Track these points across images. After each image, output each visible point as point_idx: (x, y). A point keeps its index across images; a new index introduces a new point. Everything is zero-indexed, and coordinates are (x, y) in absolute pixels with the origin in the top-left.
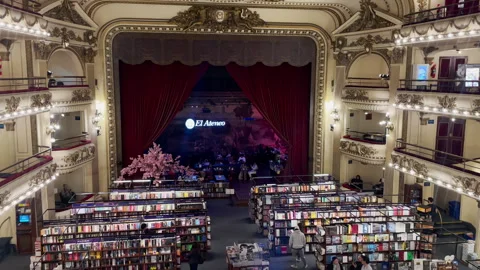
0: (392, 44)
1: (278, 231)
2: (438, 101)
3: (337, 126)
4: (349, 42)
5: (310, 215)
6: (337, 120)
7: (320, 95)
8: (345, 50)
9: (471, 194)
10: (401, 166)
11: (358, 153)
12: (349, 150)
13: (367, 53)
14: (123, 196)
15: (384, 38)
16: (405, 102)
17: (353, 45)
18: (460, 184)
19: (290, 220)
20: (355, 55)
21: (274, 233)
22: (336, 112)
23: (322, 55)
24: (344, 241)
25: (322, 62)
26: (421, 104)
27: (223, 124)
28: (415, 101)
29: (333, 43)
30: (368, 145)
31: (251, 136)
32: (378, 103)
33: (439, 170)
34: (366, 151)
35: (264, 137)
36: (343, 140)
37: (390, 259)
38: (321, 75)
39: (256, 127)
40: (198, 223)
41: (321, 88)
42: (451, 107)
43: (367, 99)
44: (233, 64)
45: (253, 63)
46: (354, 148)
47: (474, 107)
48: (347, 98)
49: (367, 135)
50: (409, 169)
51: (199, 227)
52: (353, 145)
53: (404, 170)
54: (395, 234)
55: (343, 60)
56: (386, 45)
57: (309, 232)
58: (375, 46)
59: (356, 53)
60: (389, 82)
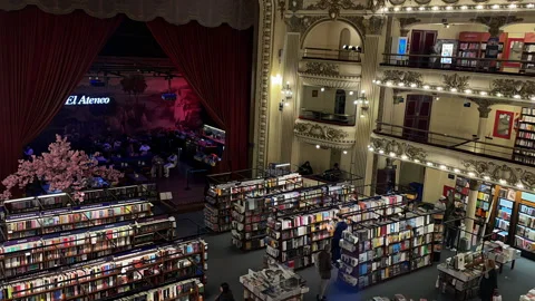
0: (369, 12)
1: (285, 243)
2: (443, 80)
3: (288, 106)
4: (306, 4)
5: (315, 218)
6: (288, 98)
7: (265, 66)
8: (301, 14)
9: (487, 178)
10: (387, 151)
11: (323, 136)
12: (310, 133)
13: (332, 19)
14: (29, 223)
15: (356, 3)
16: (396, 80)
17: (311, 8)
18: (472, 168)
19: (297, 228)
20: (314, 21)
21: (280, 247)
22: (288, 88)
23: (268, 18)
24: (375, 246)
25: (268, 26)
26: (418, 82)
27: (106, 100)
28: (409, 79)
29: (282, 4)
30: (338, 128)
31: (144, 117)
32: (352, 79)
33: (442, 154)
34: (334, 134)
35: (161, 117)
36: (298, 121)
37: (410, 256)
38: (267, 42)
39: (150, 105)
40: (191, 249)
41: (266, 58)
42: (461, 87)
43: (336, 74)
44: (160, 20)
45: (186, 21)
46: (318, 131)
47: (493, 87)
48: (308, 72)
49: (323, 115)
50: (399, 154)
51: (193, 256)
52: (317, 127)
53: (392, 155)
54: (414, 229)
55: (298, 25)
56: (359, 12)
57: (314, 239)
58: (342, 12)
59: (315, 19)
60: (361, 55)
